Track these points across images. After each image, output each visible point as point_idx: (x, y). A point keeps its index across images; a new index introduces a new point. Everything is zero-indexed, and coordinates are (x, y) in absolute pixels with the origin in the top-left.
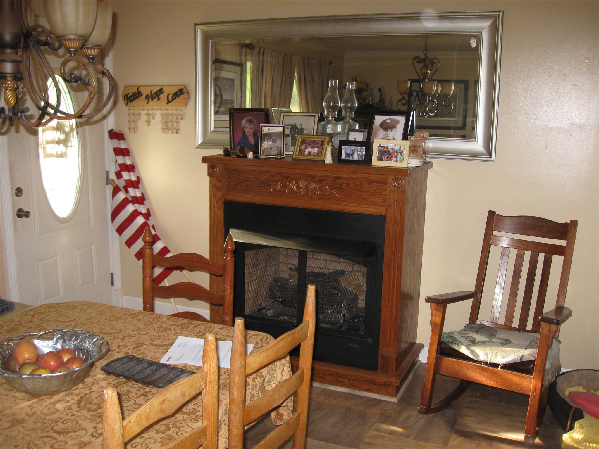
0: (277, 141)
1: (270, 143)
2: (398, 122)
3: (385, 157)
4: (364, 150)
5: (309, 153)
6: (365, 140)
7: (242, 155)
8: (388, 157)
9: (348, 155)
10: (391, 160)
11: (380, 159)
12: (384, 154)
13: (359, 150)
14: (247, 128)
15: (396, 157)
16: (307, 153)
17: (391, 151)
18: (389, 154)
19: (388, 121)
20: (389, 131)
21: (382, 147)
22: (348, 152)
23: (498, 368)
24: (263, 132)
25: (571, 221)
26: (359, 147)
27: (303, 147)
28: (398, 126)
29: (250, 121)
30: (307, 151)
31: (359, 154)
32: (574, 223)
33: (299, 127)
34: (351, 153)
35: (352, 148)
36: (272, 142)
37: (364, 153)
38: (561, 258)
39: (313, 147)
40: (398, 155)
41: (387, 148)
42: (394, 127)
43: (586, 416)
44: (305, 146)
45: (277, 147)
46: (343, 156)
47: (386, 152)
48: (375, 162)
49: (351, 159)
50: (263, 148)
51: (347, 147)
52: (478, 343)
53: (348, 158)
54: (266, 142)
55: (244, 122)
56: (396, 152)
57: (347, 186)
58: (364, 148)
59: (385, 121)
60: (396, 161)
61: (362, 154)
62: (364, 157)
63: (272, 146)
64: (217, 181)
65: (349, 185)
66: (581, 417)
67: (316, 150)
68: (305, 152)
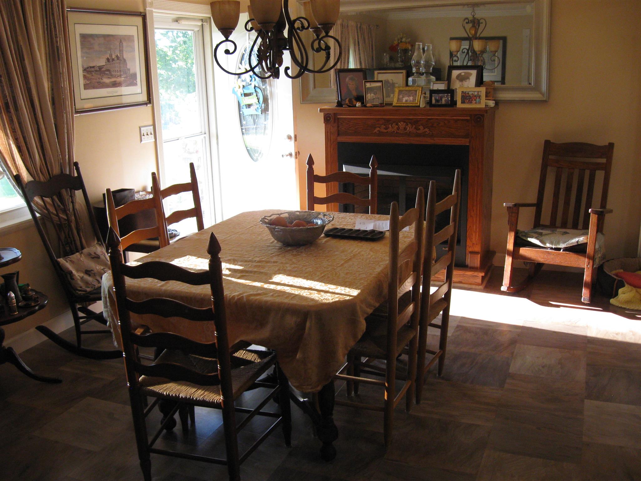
0: (377, 93)
1: (372, 95)
2: (471, 74)
3: (467, 101)
4: (450, 97)
5: (406, 101)
6: (446, 88)
7: (352, 105)
8: (469, 100)
9: (437, 101)
10: (471, 103)
11: (463, 102)
12: (466, 97)
13: (446, 96)
14: (350, 84)
15: (475, 100)
16: (404, 101)
17: (471, 96)
18: (470, 99)
19: (463, 74)
20: (464, 82)
21: (464, 93)
22: (437, 98)
23: (560, 251)
24: (366, 87)
25: (609, 143)
26: (446, 94)
27: (401, 96)
28: (471, 78)
29: (351, 79)
30: (404, 100)
31: (446, 100)
32: (611, 145)
33: (390, 81)
34: (439, 99)
35: (440, 95)
36: (374, 94)
37: (450, 99)
38: (603, 173)
39: (409, 96)
40: (477, 98)
41: (468, 93)
42: (468, 78)
43: (626, 285)
44: (403, 96)
45: (378, 98)
46: (434, 102)
47: (467, 97)
48: (459, 105)
49: (440, 103)
50: (367, 99)
51: (436, 95)
52: (544, 235)
53: (437, 103)
54: (369, 95)
55: (347, 79)
56: (476, 96)
57: (438, 125)
58: (450, 94)
59: (460, 74)
60: (476, 103)
61: (448, 100)
62: (449, 102)
63: (374, 97)
64: (331, 127)
65: (439, 123)
66: (623, 286)
67: (411, 98)
68: (403, 100)
